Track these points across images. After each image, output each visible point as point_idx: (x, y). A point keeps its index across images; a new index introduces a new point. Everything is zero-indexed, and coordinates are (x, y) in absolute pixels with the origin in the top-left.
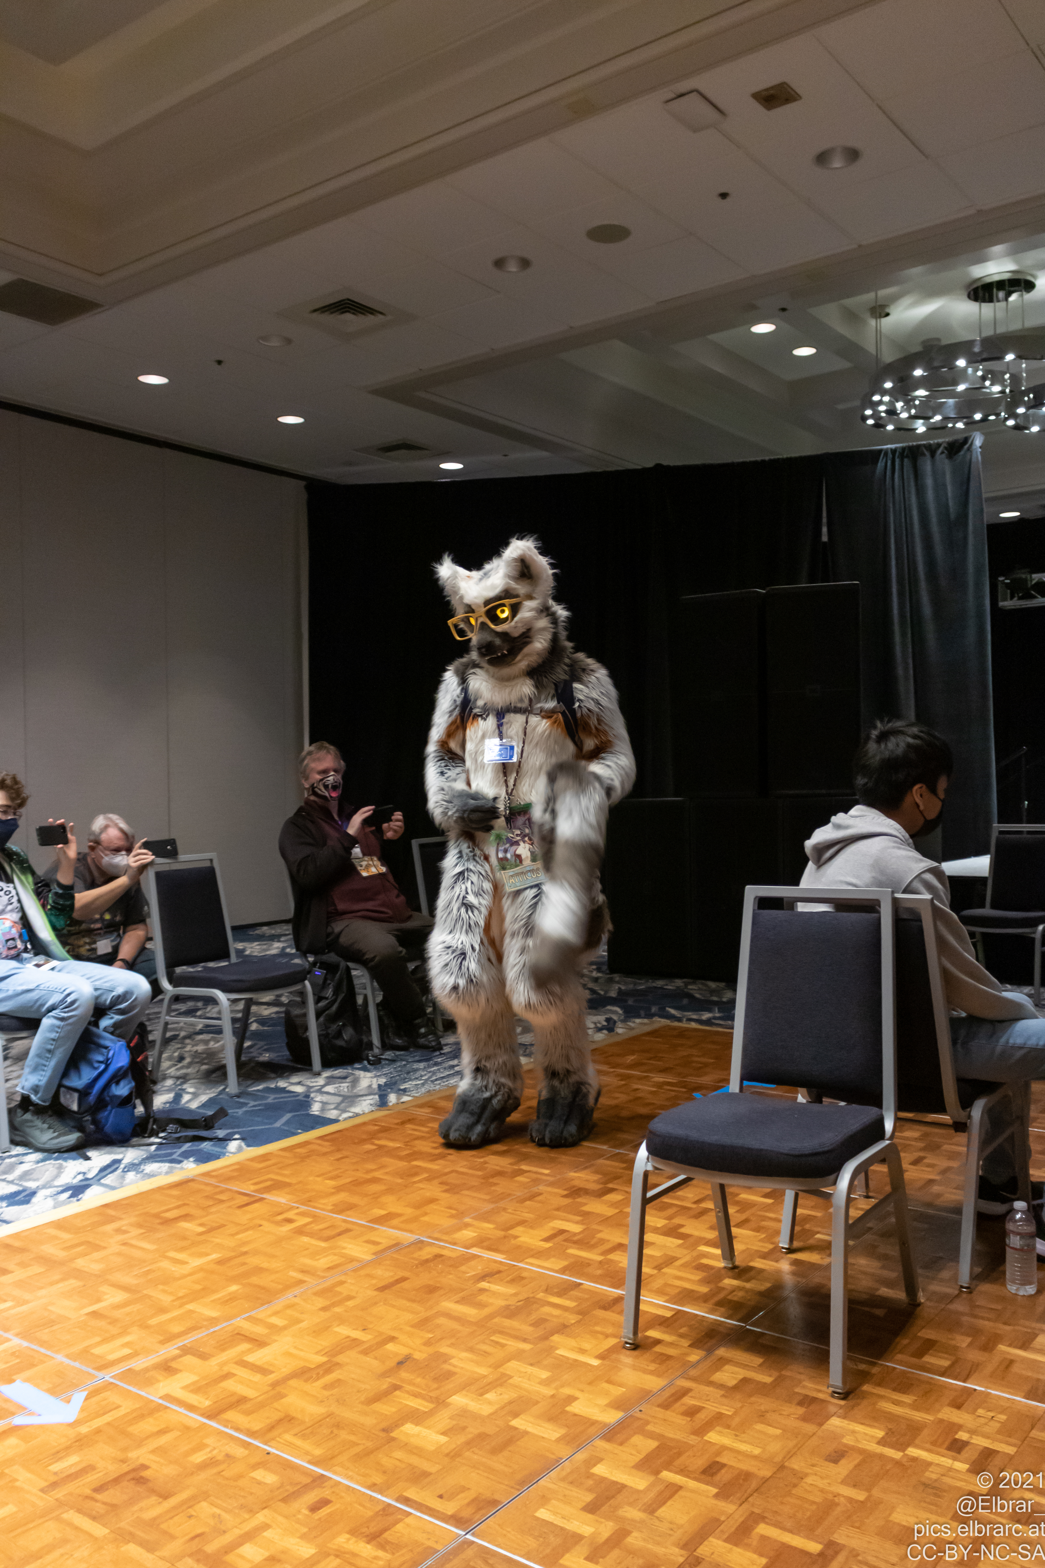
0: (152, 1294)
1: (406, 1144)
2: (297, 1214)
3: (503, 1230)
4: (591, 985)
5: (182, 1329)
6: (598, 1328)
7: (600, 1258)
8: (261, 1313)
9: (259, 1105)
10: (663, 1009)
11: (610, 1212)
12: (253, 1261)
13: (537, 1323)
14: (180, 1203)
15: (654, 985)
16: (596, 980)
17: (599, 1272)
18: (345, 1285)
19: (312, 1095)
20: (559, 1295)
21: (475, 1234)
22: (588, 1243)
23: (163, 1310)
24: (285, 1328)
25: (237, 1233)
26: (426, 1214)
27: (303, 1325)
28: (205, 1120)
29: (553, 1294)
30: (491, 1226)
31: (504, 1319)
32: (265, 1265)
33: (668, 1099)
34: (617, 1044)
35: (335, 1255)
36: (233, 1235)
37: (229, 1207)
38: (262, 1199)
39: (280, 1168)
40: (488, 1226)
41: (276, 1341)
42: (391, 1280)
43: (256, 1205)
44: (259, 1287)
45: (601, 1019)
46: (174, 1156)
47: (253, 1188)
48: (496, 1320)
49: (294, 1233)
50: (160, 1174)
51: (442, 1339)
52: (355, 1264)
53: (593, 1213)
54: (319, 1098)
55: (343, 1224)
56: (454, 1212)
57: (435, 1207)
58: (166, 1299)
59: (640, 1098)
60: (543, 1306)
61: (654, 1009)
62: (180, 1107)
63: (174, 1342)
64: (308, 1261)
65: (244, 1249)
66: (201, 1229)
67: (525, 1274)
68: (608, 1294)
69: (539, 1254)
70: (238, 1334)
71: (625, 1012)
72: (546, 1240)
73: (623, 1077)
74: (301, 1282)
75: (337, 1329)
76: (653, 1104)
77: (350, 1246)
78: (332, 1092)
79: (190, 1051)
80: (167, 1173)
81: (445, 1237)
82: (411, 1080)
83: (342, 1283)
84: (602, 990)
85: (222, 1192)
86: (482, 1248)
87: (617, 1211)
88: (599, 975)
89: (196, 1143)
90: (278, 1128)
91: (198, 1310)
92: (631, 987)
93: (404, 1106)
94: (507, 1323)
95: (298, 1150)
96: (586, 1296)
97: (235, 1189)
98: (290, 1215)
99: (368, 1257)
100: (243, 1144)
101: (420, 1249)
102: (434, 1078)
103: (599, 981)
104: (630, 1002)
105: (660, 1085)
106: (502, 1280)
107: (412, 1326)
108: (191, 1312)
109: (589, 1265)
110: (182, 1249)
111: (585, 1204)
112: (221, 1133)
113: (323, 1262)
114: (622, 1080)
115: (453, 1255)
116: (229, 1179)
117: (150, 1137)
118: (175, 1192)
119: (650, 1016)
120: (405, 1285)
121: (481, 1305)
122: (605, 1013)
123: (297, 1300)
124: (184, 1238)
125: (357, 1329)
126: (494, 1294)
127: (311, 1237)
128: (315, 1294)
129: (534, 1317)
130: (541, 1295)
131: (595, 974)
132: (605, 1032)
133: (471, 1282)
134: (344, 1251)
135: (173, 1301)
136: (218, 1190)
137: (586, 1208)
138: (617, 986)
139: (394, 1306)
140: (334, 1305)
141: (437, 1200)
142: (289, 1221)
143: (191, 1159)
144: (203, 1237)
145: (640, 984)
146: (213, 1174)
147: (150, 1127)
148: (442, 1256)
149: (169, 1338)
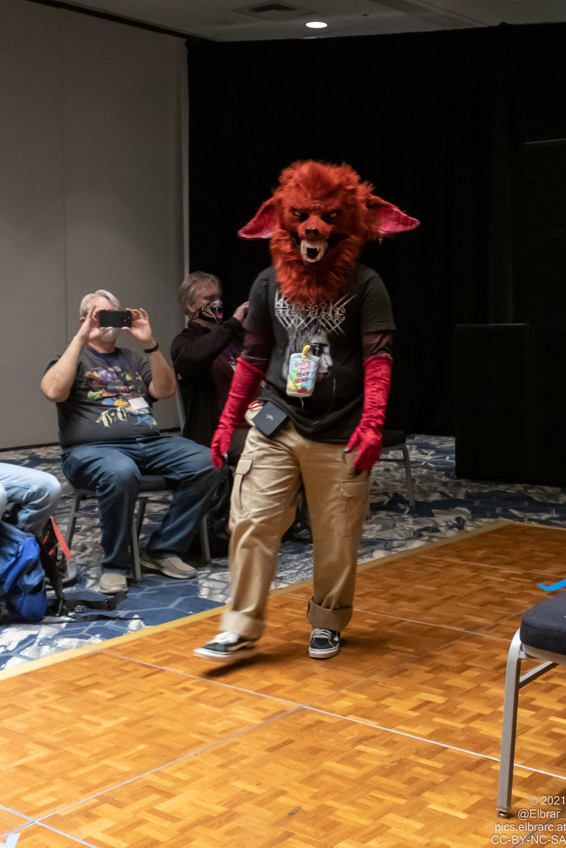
0: (71, 751)
1: (286, 624)
2: (194, 684)
3: (375, 700)
4: (441, 489)
5: (100, 781)
6: (464, 787)
7: (462, 726)
8: (167, 768)
9: (155, 590)
10: (505, 510)
11: (470, 686)
12: (158, 724)
13: (411, 781)
14: (91, 673)
15: (497, 489)
16: (445, 484)
17: (462, 738)
18: (239, 746)
19: (200, 581)
20: (428, 757)
21: (351, 704)
22: (451, 713)
23: (81, 765)
24: (188, 782)
25: (142, 700)
26: (307, 686)
27: (205, 779)
28: (108, 602)
29: (423, 757)
30: (365, 697)
31: (380, 778)
32: (168, 727)
33: (515, 589)
34: (468, 540)
35: (228, 719)
36: (138, 701)
37: (134, 677)
38: (162, 671)
39: (177, 644)
40: (361, 698)
41: (181, 793)
42: (279, 742)
43: (157, 676)
44: (164, 746)
45: (452, 518)
46: (83, 633)
47: (153, 661)
48: (374, 778)
49: (192, 700)
50: (71, 648)
51: (326, 794)
52: (247, 728)
53: (454, 687)
54: (206, 584)
55: (235, 693)
56: (331, 684)
57: (314, 680)
58: (84, 755)
59: (489, 588)
60: (415, 766)
61: (498, 510)
62: (84, 590)
63: (92, 792)
64: (205, 724)
65: (149, 713)
66: (110, 696)
67: (396, 739)
68: (471, 757)
69: (408, 722)
70: (148, 786)
71: (472, 513)
72: (415, 709)
73: (475, 569)
74: (200, 743)
75: (234, 784)
76: (503, 593)
77: (242, 712)
78: (218, 579)
79: (91, 542)
80: (77, 647)
81: (324, 706)
82: (286, 569)
83: (236, 744)
84: (451, 493)
85: (127, 664)
86: (357, 716)
87: (475, 685)
88: (448, 480)
89: (101, 622)
90: (173, 610)
91: (112, 765)
92: (476, 490)
93: (281, 592)
94: (383, 780)
95: (191, 629)
96: (452, 759)
97: (138, 661)
98: (187, 684)
99: (258, 722)
100: (142, 623)
101: (303, 716)
102: (307, 568)
103: (449, 485)
104: (477, 503)
105: (508, 577)
106: (376, 744)
107: (300, 782)
108: (107, 766)
109: (453, 732)
110: (95, 713)
111: (447, 679)
112: (122, 613)
113: (218, 726)
114: (473, 572)
115: (333, 721)
116: (131, 653)
117: (61, 615)
118: (86, 664)
119: (495, 516)
120: (292, 747)
121: (359, 765)
122: (455, 513)
123: (198, 758)
124: (97, 703)
125: (251, 784)
126: (370, 755)
127: (207, 704)
128: (214, 753)
129: (407, 776)
130: (412, 757)
131: (444, 479)
132: (456, 529)
133: (350, 745)
134: (236, 716)
135: (90, 757)
136: (123, 662)
137: (448, 683)
138: (464, 490)
139: (283, 765)
140: (230, 762)
141: (316, 674)
142: (187, 690)
143: (98, 636)
144: (112, 703)
145: (485, 488)
146: (118, 648)
147: (60, 607)
148: (322, 722)
149: (89, 789)
